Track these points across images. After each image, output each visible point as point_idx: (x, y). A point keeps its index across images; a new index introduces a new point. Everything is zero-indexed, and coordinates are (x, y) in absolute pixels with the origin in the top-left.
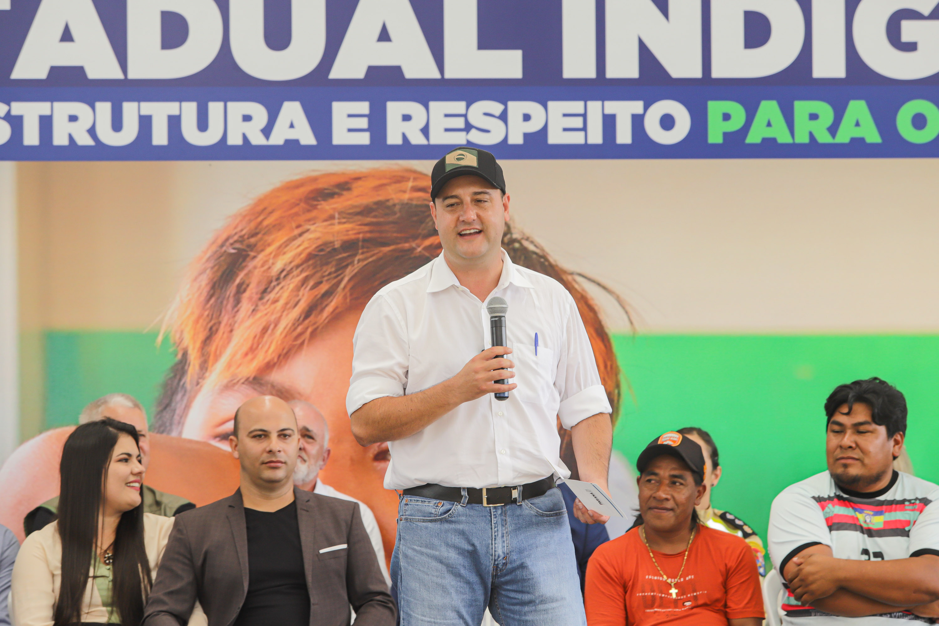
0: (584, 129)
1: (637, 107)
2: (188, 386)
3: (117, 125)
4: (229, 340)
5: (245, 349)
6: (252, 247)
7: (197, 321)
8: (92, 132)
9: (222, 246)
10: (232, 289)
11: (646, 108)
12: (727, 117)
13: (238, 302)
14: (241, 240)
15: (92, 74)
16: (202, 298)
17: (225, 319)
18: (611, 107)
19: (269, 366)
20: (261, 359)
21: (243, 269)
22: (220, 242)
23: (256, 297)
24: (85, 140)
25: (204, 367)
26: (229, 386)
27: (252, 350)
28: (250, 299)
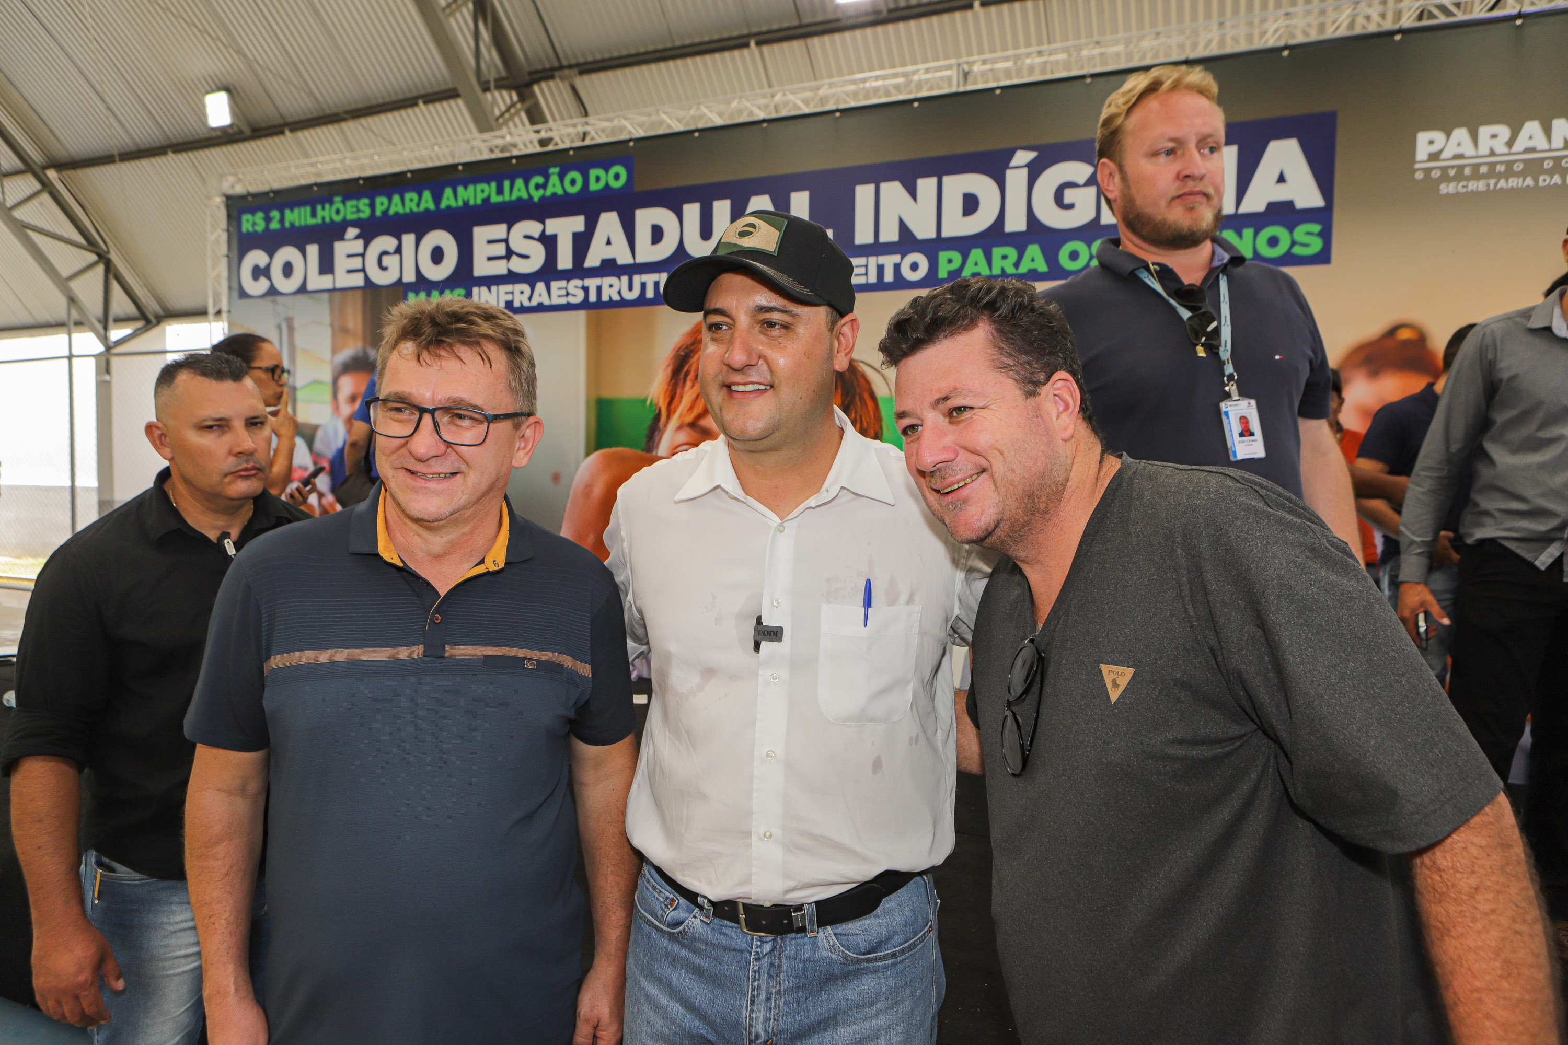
0: (866, 274)
1: (896, 258)
2: (661, 427)
3: (631, 288)
4: (680, 402)
5: (688, 407)
6: (692, 351)
7: (665, 393)
8: (619, 292)
9: (678, 351)
10: (682, 374)
11: (902, 258)
12: (950, 261)
13: (685, 381)
14: (687, 347)
15: (620, 262)
16: (668, 380)
17: (679, 391)
18: (883, 259)
19: (699, 417)
20: (696, 412)
21: (687, 363)
22: (677, 348)
23: (693, 378)
24: (616, 298)
25: (669, 417)
26: (680, 428)
27: (691, 408)
28: (691, 379)
